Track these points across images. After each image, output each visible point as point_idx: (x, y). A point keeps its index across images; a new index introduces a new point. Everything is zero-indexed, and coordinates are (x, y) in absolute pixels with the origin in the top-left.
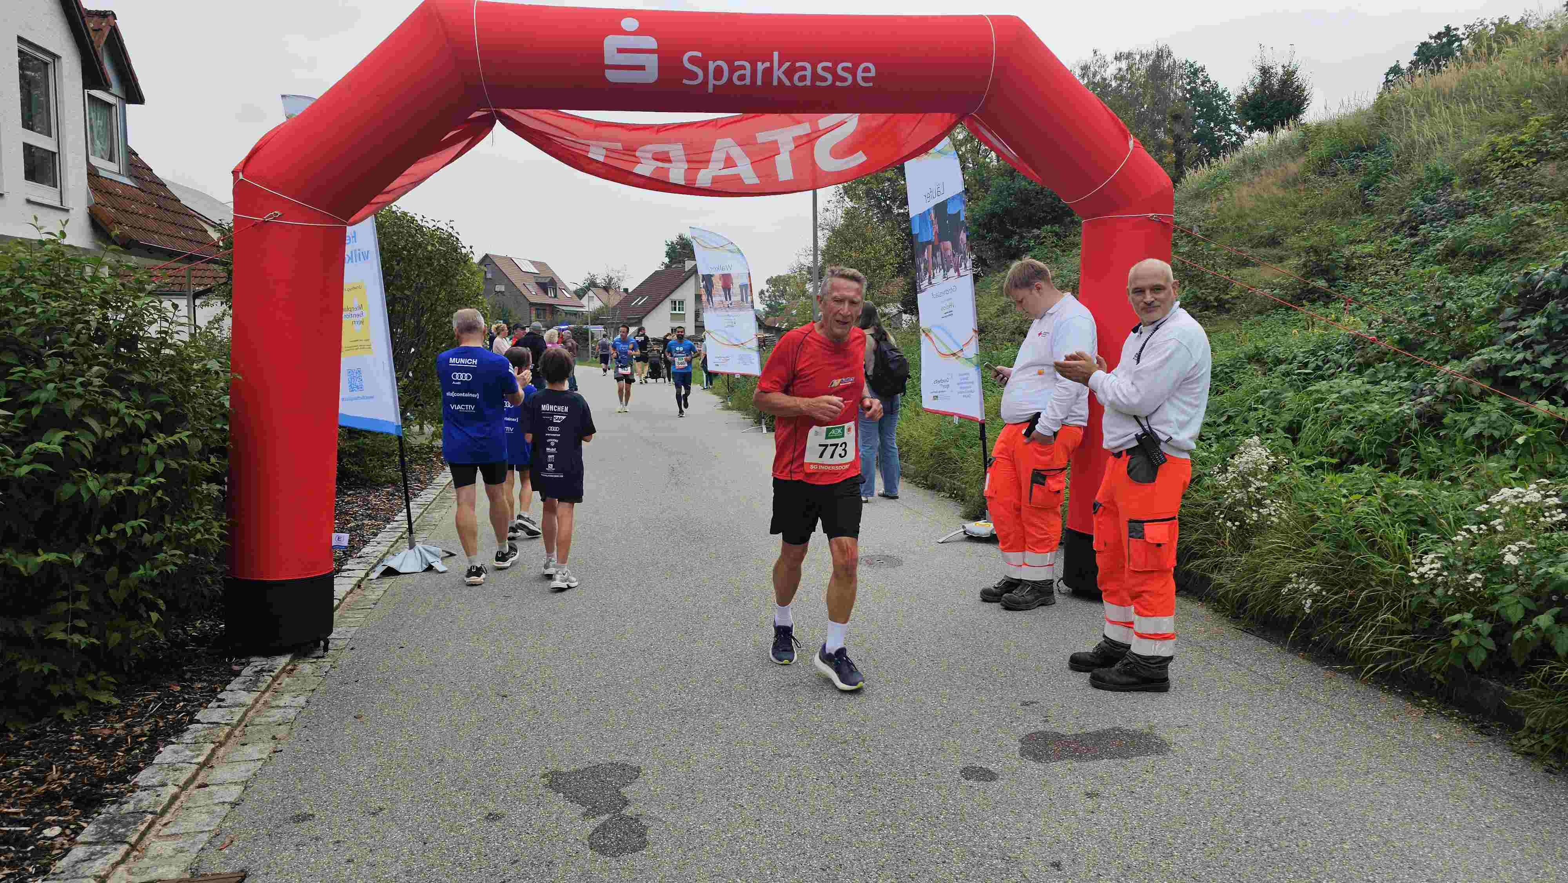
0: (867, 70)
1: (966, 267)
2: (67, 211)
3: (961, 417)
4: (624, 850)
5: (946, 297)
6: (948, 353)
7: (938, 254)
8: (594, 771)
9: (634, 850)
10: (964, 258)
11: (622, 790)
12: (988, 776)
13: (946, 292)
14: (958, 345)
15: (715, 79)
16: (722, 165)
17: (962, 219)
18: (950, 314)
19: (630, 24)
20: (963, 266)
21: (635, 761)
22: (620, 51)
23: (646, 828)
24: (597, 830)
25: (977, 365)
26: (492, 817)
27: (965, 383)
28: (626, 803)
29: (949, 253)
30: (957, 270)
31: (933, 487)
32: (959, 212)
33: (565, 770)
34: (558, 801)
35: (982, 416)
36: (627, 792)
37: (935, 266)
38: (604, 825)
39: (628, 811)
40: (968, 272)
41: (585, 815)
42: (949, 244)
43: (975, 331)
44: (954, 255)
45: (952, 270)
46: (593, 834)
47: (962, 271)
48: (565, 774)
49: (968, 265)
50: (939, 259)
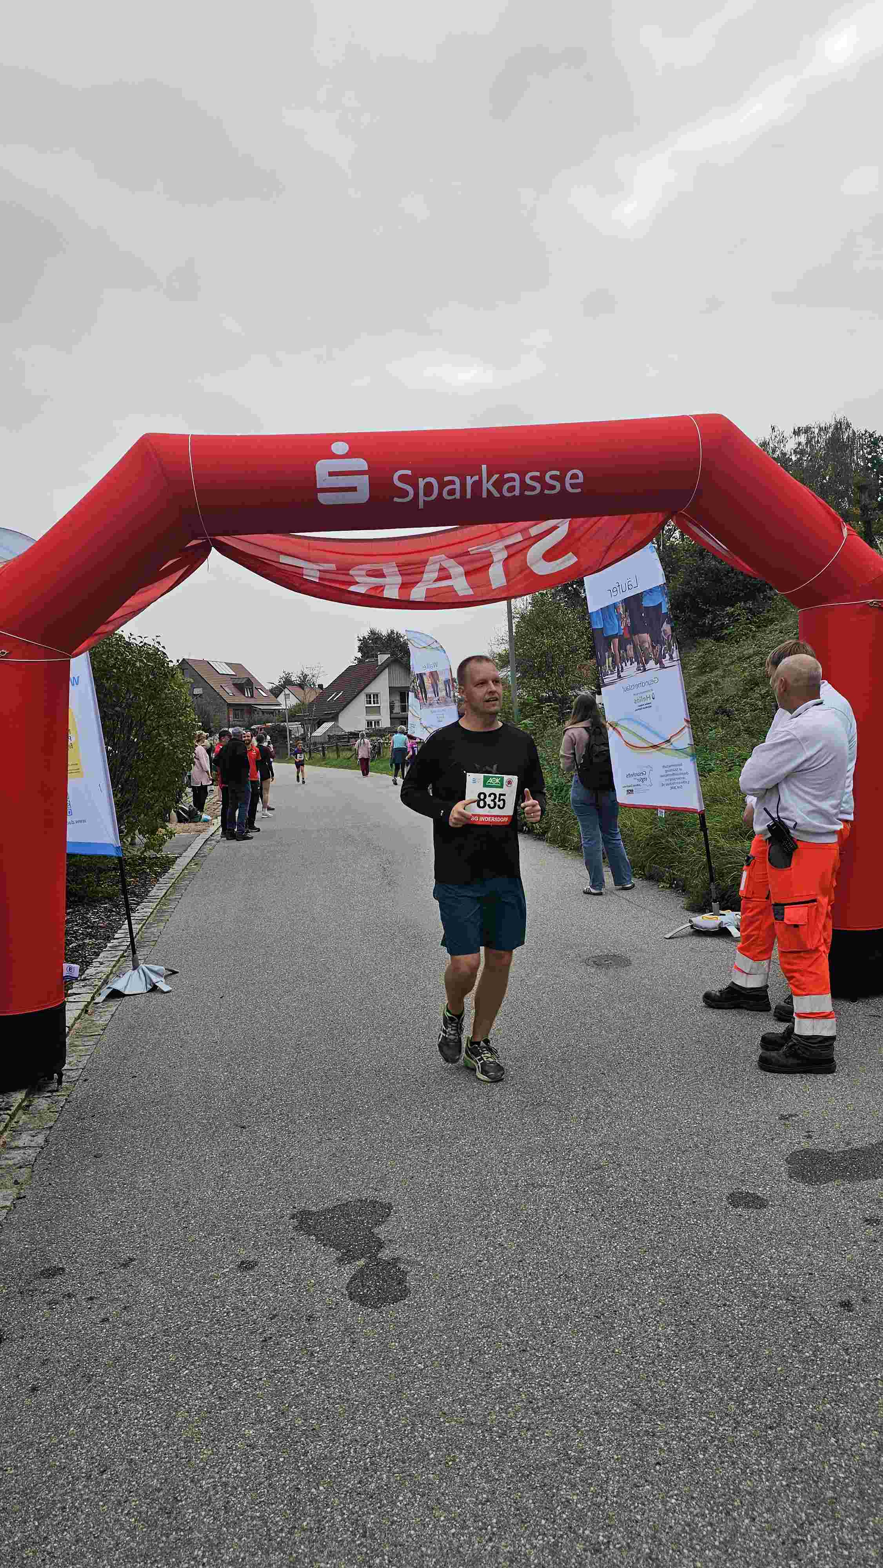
0: (575, 478)
1: (672, 658)
3: (666, 809)
4: (385, 1300)
7: (629, 647)
8: (343, 1208)
9: (396, 1300)
10: (670, 649)
11: (376, 1230)
12: (756, 1202)
15: (426, 495)
16: (434, 577)
17: (664, 610)
19: (340, 448)
20: (668, 657)
21: (384, 1196)
22: (331, 474)
23: (405, 1273)
24: (354, 1278)
25: (692, 755)
26: (246, 1266)
28: (381, 1245)
29: (649, 645)
30: (659, 662)
32: (661, 604)
33: (314, 1209)
34: (310, 1247)
35: (701, 807)
36: (381, 1232)
37: (624, 659)
38: (361, 1271)
39: (385, 1254)
40: (675, 663)
41: (340, 1260)
42: (646, 636)
43: (687, 719)
44: (653, 646)
45: (654, 662)
46: (351, 1282)
47: (666, 663)
48: (314, 1214)
49: (674, 655)
50: (631, 653)
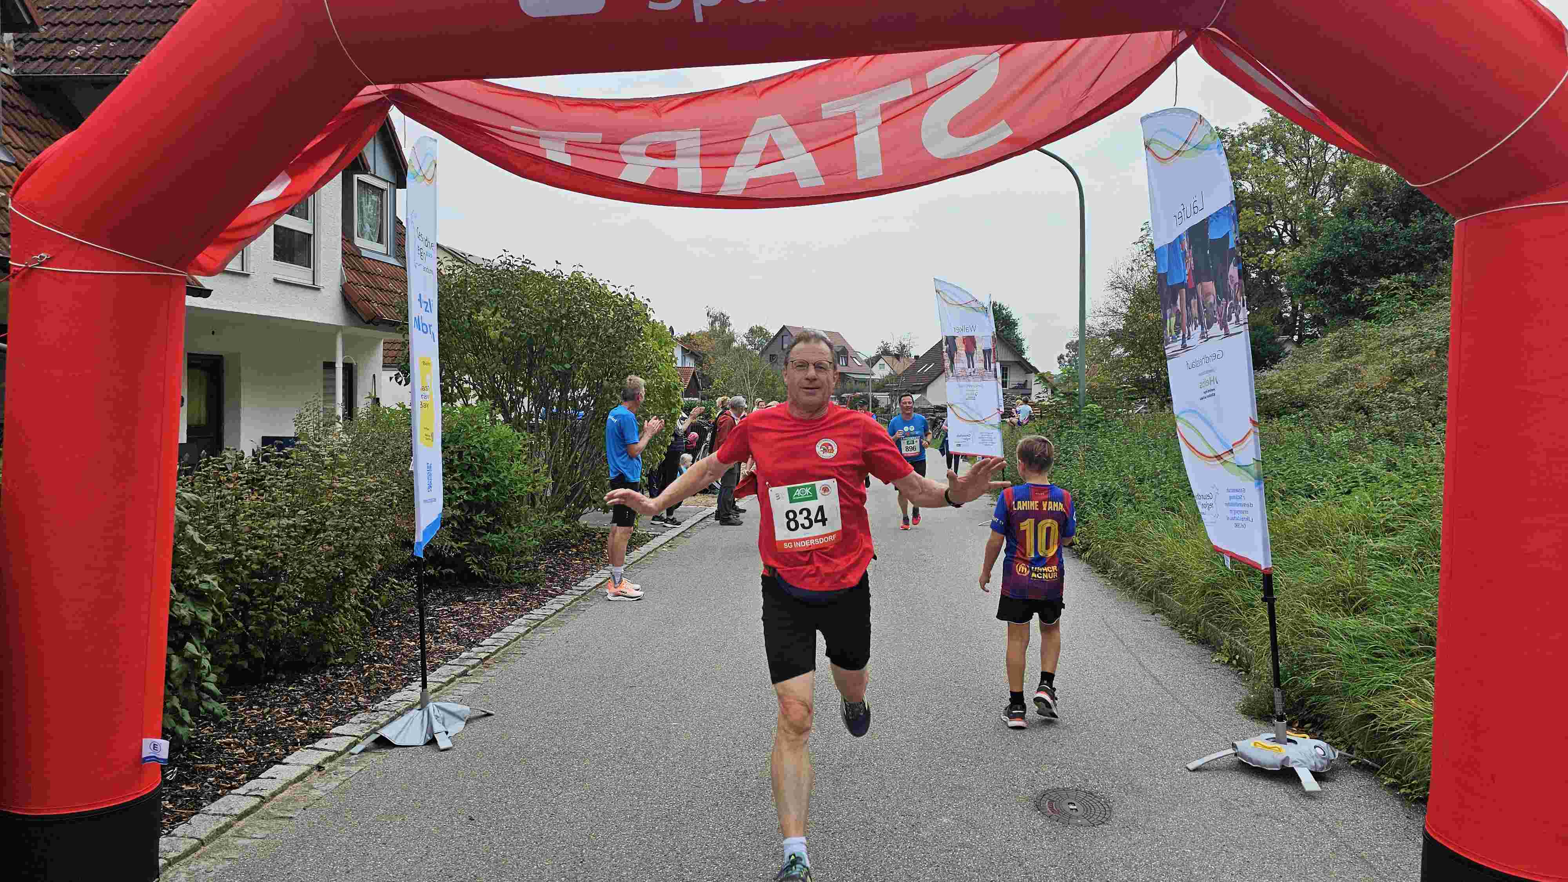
1: (1238, 320)
2: (318, 289)
3: (1234, 558)
5: (1205, 367)
6: (1211, 455)
7: (1194, 301)
10: (1235, 307)
13: (1207, 359)
14: (1225, 444)
16: (757, 159)
17: (1232, 244)
18: (1211, 393)
20: (1234, 319)
25: (1258, 478)
27: (1238, 505)
29: (1212, 299)
30: (1224, 326)
31: (1206, 642)
32: (1227, 236)
35: (1266, 563)
37: (1190, 320)
40: (1242, 328)
42: (1210, 286)
43: (1254, 422)
44: (1219, 303)
45: (1216, 329)
47: (1232, 328)
49: (1241, 316)
50: (1195, 311)
